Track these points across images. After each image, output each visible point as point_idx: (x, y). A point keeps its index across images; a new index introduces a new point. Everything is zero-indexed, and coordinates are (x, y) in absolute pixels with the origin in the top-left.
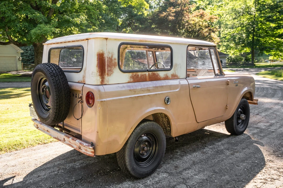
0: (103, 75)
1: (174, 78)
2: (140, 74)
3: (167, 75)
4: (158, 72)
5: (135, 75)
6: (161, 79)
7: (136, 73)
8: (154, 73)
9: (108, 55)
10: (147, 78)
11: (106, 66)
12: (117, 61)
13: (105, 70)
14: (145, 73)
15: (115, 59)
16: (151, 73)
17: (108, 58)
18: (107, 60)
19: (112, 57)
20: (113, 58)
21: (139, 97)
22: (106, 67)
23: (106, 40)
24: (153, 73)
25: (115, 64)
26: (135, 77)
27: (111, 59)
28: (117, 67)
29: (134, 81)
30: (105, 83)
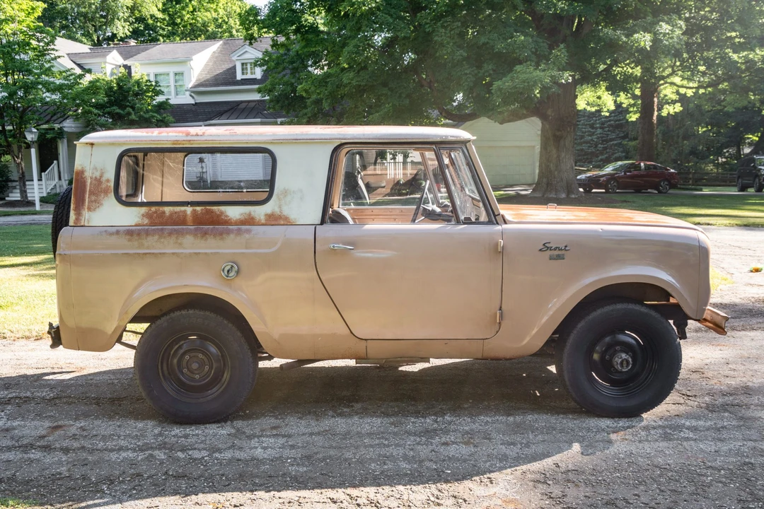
0: (80, 210)
1: (273, 223)
2: (167, 210)
3: (250, 214)
4: (223, 208)
5: (156, 212)
6: (231, 223)
7: (157, 208)
8: (210, 210)
9: (93, 173)
10: (189, 219)
11: (88, 193)
12: (112, 184)
13: (83, 201)
14: (183, 208)
15: (108, 181)
16: (202, 210)
17: (91, 178)
18: (91, 182)
19: (101, 177)
20: (104, 179)
21: (148, 255)
22: (87, 196)
23: (90, 147)
24: (207, 209)
25: (108, 189)
26: (155, 215)
27: (98, 181)
28: (112, 195)
29: (151, 223)
30: (82, 224)
